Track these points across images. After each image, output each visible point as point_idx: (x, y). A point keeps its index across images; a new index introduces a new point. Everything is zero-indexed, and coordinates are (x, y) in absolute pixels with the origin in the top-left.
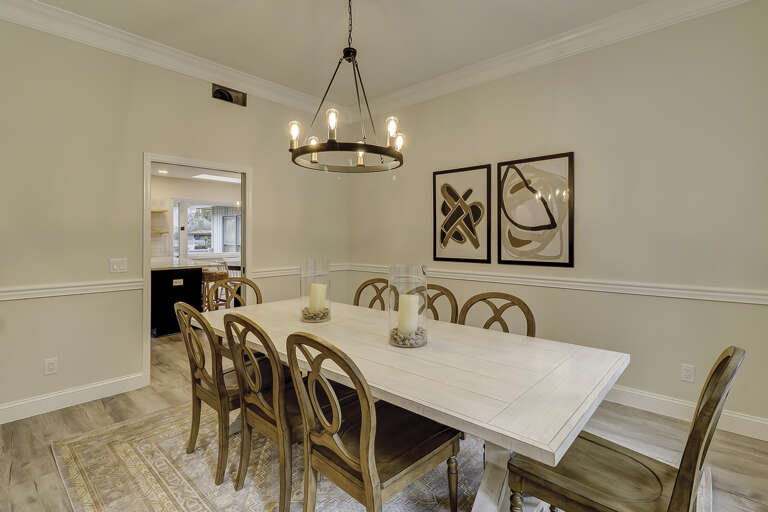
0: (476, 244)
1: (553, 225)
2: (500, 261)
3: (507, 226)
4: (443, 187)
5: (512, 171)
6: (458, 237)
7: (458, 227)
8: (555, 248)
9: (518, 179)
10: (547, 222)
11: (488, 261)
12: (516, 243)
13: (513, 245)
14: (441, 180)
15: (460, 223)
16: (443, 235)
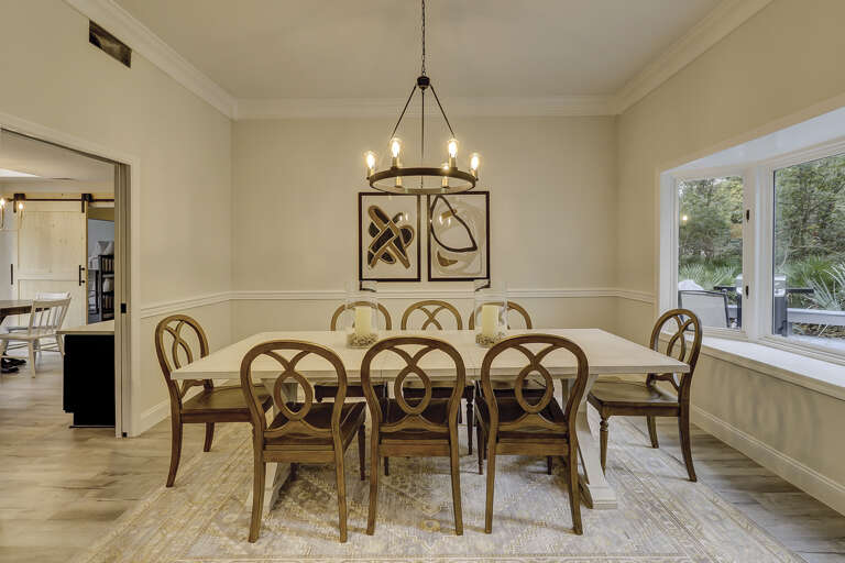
0: (407, 265)
1: (474, 248)
2: (430, 279)
3: (436, 248)
4: (371, 208)
5: (440, 201)
6: (388, 258)
7: (388, 248)
8: (476, 265)
9: (446, 208)
10: (470, 245)
11: (418, 280)
12: (443, 262)
13: (442, 264)
14: (368, 202)
15: (390, 244)
16: (371, 256)
